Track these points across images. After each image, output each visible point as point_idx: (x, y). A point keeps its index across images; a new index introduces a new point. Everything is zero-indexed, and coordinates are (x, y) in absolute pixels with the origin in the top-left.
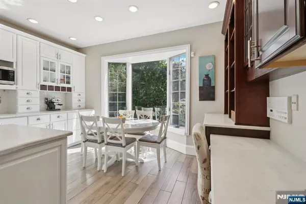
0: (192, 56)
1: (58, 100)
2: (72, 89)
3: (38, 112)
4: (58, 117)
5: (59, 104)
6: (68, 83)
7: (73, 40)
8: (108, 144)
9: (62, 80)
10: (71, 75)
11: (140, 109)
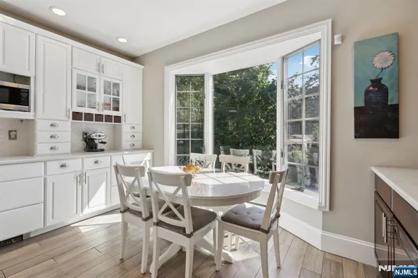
0: (336, 42)
1: (100, 136)
2: (123, 119)
3: (68, 154)
4: (96, 162)
5: (102, 142)
6: (117, 109)
7: (122, 42)
8: (160, 223)
9: (107, 105)
10: (120, 97)
11: (227, 153)
